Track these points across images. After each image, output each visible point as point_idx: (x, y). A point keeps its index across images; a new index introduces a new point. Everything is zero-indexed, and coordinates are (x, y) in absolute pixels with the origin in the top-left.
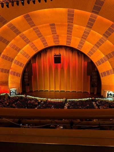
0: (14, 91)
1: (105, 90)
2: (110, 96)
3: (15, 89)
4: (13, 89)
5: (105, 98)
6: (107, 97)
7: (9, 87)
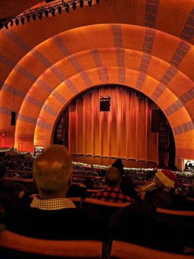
0: (40, 151)
1: (180, 158)
2: (189, 168)
3: (42, 148)
4: (40, 147)
5: (180, 171)
6: (184, 171)
7: (34, 144)
